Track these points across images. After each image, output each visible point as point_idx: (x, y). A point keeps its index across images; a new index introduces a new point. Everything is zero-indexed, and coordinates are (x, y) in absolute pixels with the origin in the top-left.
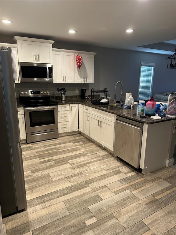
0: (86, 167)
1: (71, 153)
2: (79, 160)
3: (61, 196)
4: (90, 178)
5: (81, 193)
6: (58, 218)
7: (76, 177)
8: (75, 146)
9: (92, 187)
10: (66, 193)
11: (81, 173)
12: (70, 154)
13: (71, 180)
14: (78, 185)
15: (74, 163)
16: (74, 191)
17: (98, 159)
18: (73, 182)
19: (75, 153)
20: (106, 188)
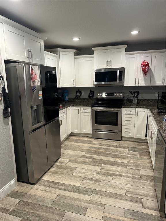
0: (111, 178)
1: (115, 159)
2: (113, 169)
3: (62, 189)
4: (101, 189)
5: (77, 197)
6: (41, 203)
7: (90, 182)
8: (127, 154)
9: (92, 198)
10: (67, 190)
11: (99, 181)
12: (113, 159)
13: (84, 181)
14: (84, 189)
15: (104, 169)
16: (74, 192)
17: (134, 176)
18: (84, 184)
19: (118, 160)
20: (102, 208)
